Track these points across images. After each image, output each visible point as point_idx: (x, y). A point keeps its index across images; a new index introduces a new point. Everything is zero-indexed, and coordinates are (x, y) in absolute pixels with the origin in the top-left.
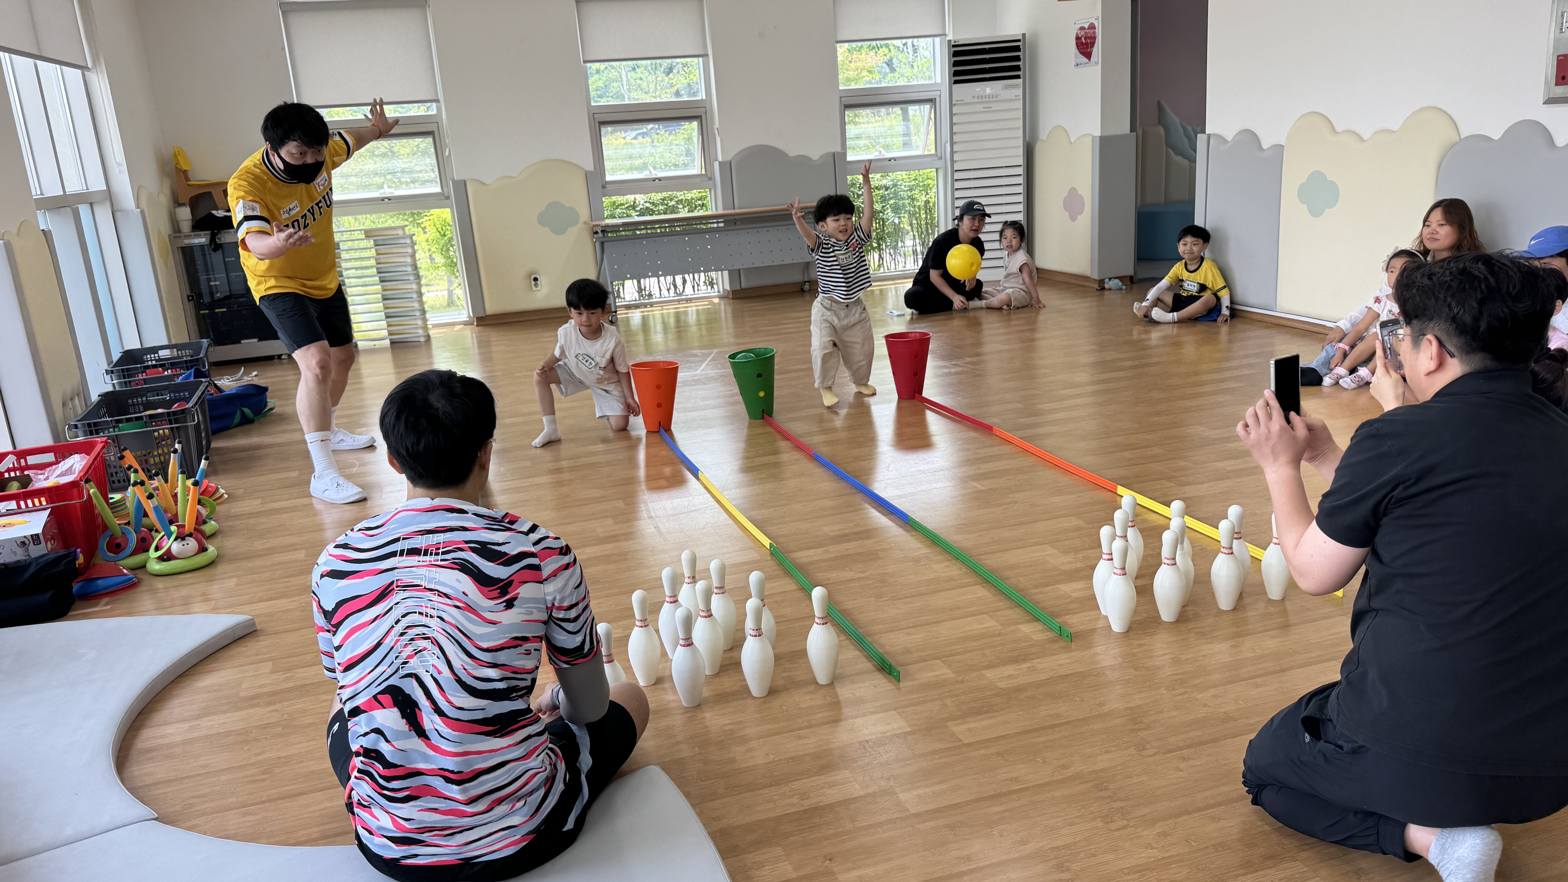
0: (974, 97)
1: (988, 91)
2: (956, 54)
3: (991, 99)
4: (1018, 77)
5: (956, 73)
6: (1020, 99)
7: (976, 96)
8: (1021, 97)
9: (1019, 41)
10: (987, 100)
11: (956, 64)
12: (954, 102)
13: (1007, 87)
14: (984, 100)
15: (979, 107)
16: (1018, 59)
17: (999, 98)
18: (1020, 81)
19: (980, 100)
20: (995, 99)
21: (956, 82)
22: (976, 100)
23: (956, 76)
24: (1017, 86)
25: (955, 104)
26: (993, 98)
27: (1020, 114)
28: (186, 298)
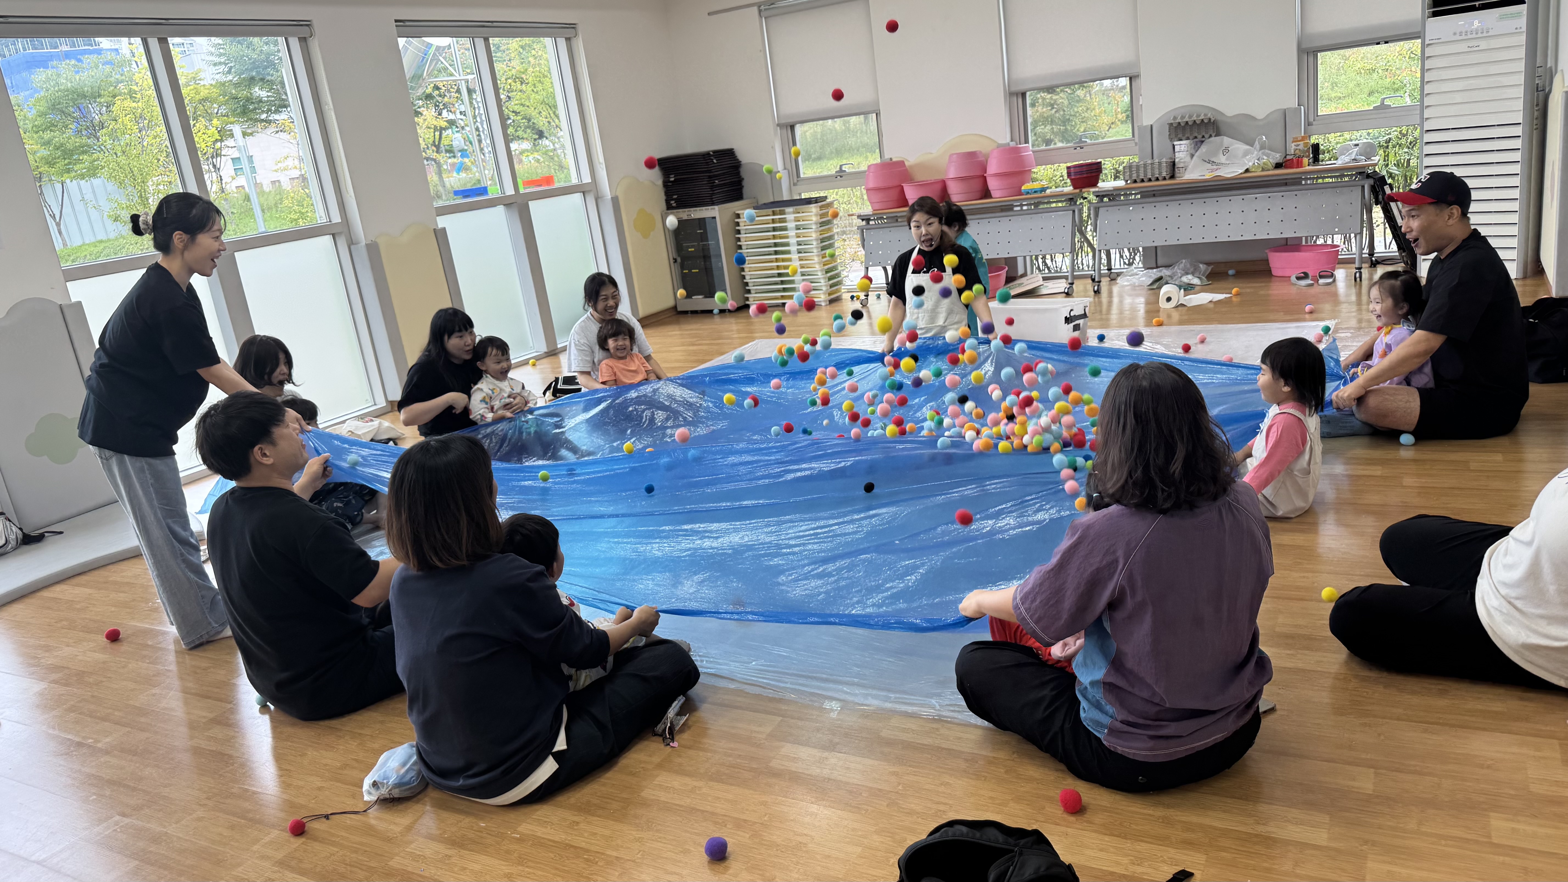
0: (1455, 34)
1: (1476, 24)
3: (1480, 35)
4: (1520, 2)
5: (1436, 4)
6: (1522, 32)
7: (1458, 32)
8: (1524, 29)
10: (1474, 36)
12: (1427, 42)
13: (1503, 17)
14: (1470, 36)
15: (1463, 47)
17: (1492, 33)
18: (1523, 8)
19: (1463, 37)
20: (1485, 34)
21: (1435, 14)
22: (1457, 38)
23: (1434, 7)
24: (1519, 14)
25: (1429, 45)
26: (1482, 33)
27: (1522, 53)
28: (672, 261)
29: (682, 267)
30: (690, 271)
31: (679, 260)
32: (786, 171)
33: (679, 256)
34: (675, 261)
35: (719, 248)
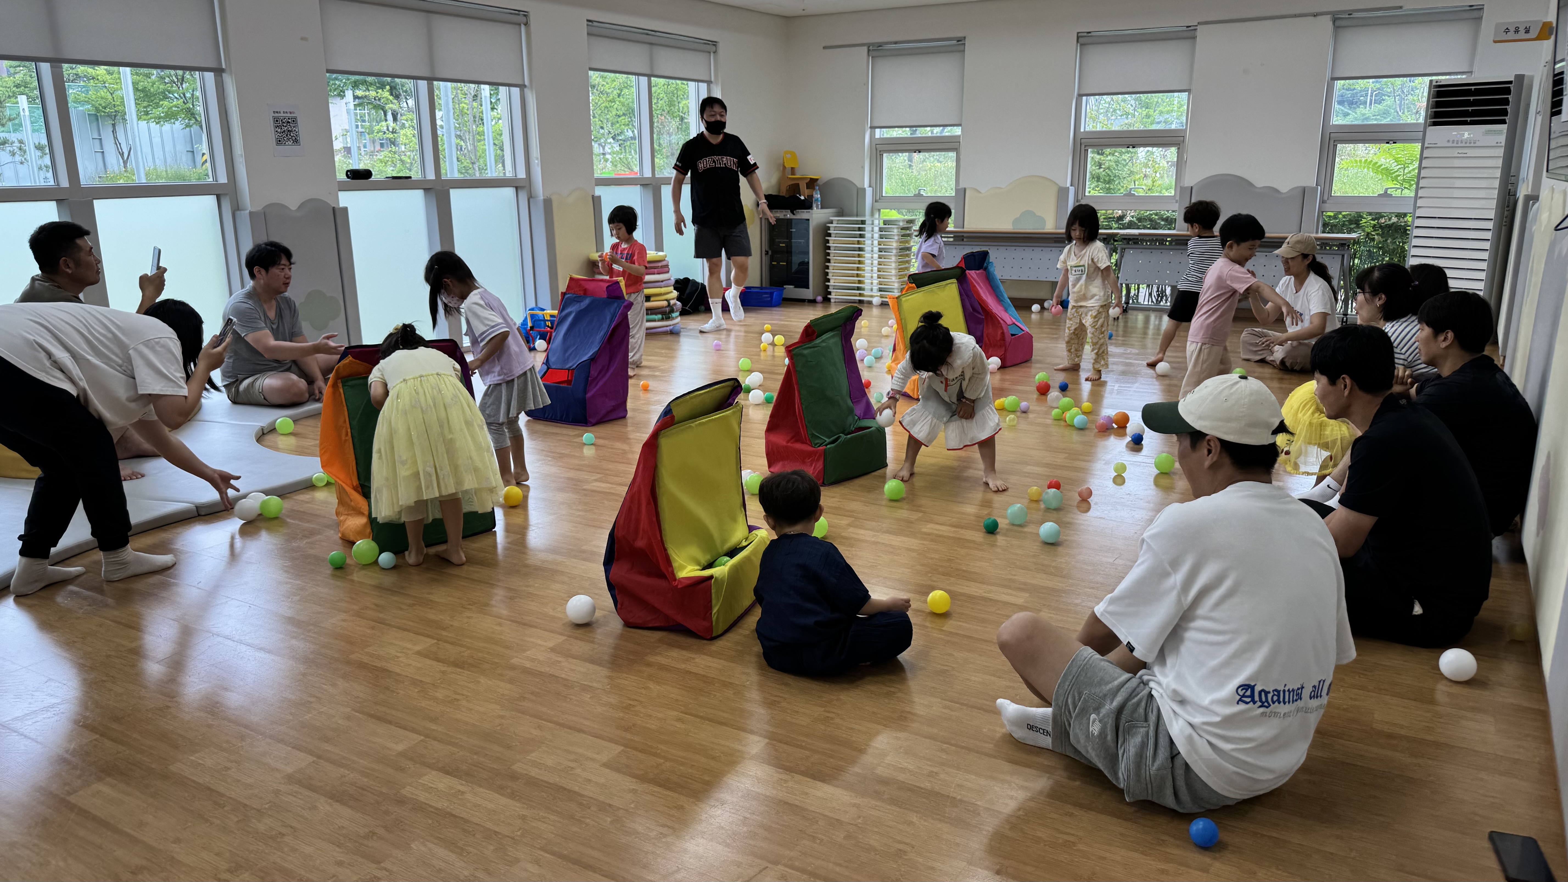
0: (1448, 141)
1: (1466, 135)
2: (1439, 94)
3: (1468, 145)
4: (1503, 122)
5: (1436, 115)
6: (1502, 146)
7: (1451, 140)
8: (1503, 144)
9: (1511, 82)
10: (1463, 145)
11: (1438, 104)
12: (1426, 145)
13: (1488, 132)
14: (1460, 145)
15: (1455, 153)
16: (1506, 102)
17: (1477, 144)
18: (1504, 127)
19: (1455, 145)
20: (1472, 145)
21: (1435, 124)
22: (1450, 144)
23: (1435, 118)
24: (1500, 132)
25: (1427, 148)
26: (1470, 143)
27: (1499, 163)
28: (764, 252)
29: (772, 259)
30: (778, 263)
31: (770, 253)
32: (871, 189)
33: (770, 249)
34: (767, 253)
35: (808, 246)
